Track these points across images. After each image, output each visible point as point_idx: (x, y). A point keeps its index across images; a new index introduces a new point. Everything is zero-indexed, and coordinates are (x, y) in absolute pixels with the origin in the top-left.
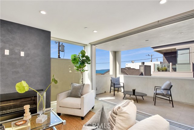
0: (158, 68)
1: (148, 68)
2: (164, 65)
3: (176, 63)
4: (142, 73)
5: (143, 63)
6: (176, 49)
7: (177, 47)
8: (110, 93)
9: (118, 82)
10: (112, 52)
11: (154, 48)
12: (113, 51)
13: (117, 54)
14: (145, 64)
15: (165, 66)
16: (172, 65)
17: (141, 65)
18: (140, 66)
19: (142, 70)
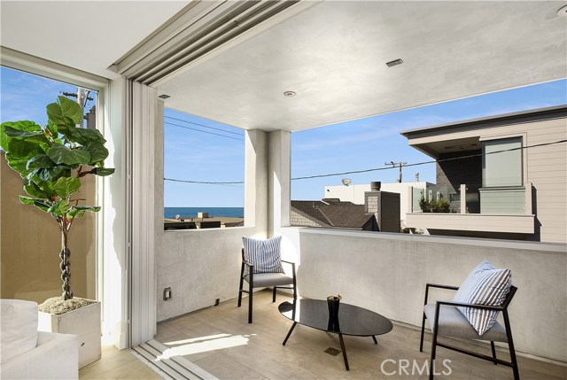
0: (423, 201)
1: (390, 202)
2: (438, 193)
3: (481, 187)
4: (374, 216)
5: (378, 185)
6: (480, 140)
7: (484, 134)
8: (239, 305)
9: (270, 259)
10: (255, 134)
11: (410, 135)
12: (258, 130)
13: (275, 142)
14: (384, 188)
15: (441, 196)
16: (467, 192)
17: (369, 190)
18: (367, 195)
19: (374, 208)
